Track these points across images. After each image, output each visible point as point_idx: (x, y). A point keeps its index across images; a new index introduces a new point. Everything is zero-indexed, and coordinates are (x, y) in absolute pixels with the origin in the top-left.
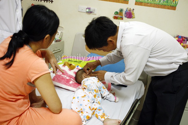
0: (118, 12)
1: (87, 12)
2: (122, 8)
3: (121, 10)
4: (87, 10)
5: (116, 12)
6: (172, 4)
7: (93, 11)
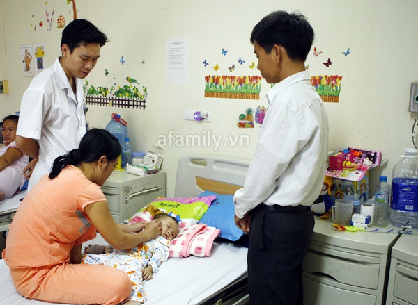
0: (245, 114)
1: (196, 119)
2: (250, 108)
3: (249, 112)
4: (196, 116)
5: (242, 115)
6: (332, 93)
7: (205, 117)
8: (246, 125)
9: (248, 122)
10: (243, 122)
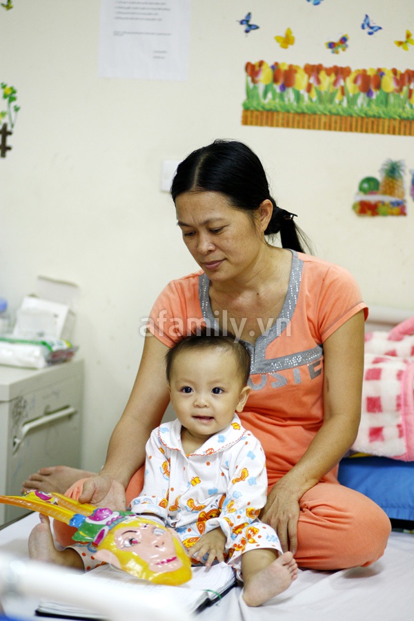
3: (393, 170)
5: (369, 180)
8: (381, 209)
9: (387, 199)
10: (372, 199)
